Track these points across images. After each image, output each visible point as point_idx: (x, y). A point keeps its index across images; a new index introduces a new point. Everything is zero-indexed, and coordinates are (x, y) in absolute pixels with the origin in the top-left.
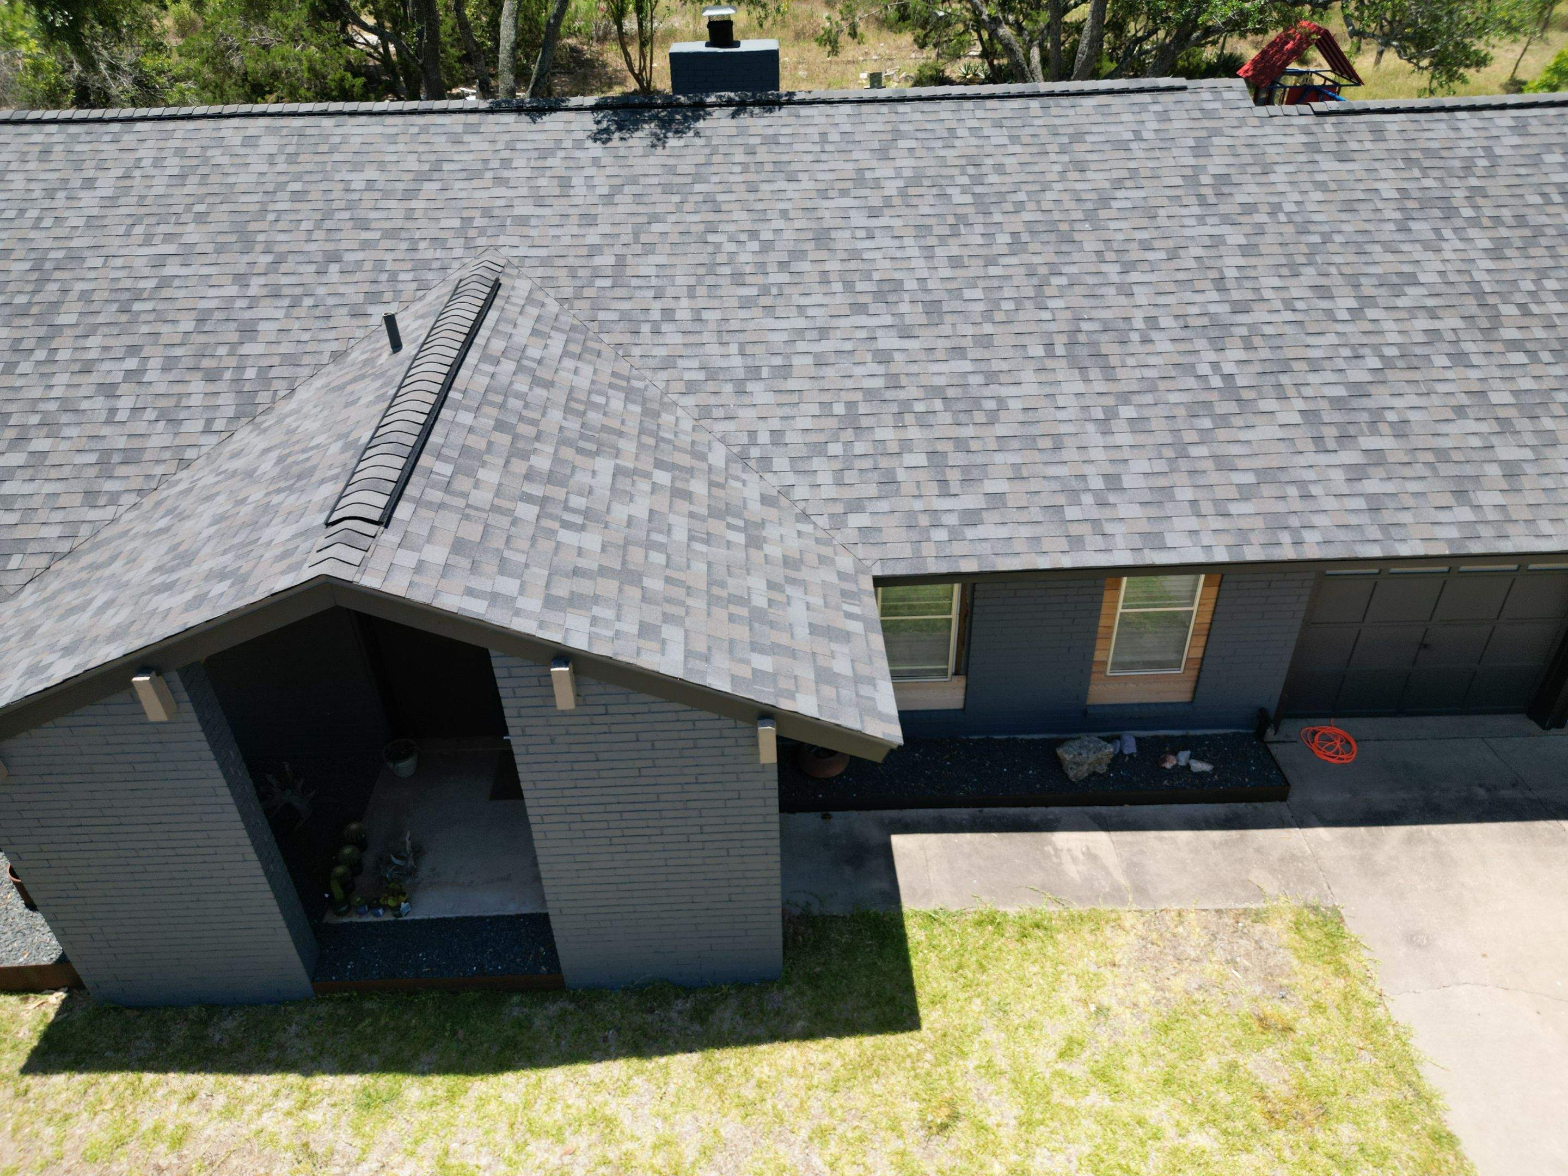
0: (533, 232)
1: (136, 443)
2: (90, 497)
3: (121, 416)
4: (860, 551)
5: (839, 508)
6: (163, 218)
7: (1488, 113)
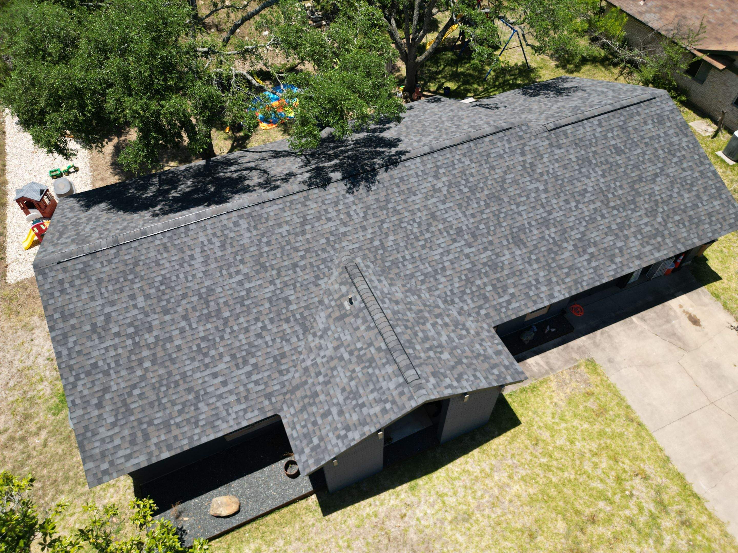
3: (270, 343)
4: (488, 321)
5: (477, 310)
6: (229, 266)
7: (591, 120)
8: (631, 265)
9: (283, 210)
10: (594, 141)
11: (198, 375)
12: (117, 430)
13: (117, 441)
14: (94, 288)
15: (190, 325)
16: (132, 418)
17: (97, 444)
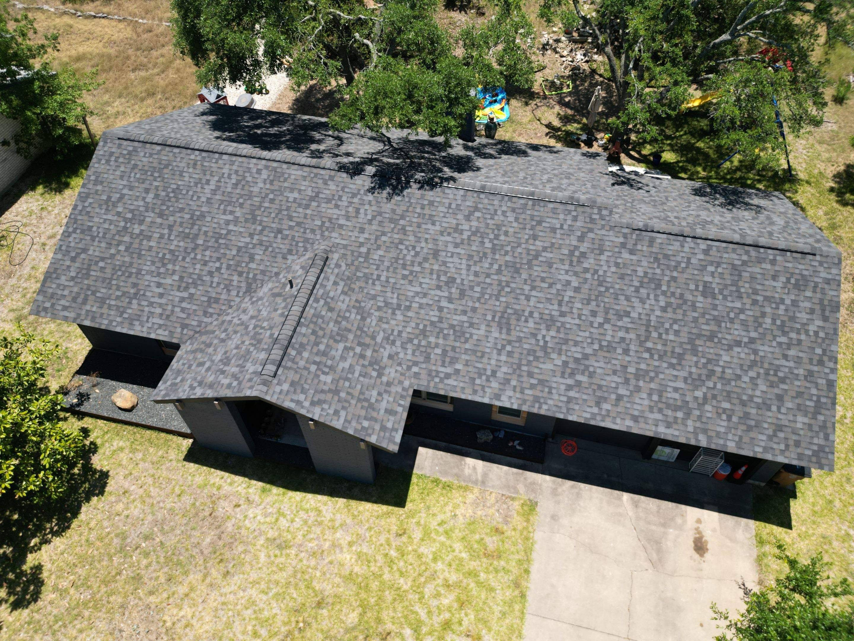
0: (343, 233)
1: (218, 296)
2: (205, 313)
4: (413, 380)
5: (410, 364)
6: (230, 203)
7: (699, 241)
8: (618, 421)
9: (304, 178)
10: (683, 265)
11: (148, 277)
12: (72, 283)
13: (66, 292)
14: (128, 170)
15: (170, 235)
16: (86, 282)
17: (54, 286)
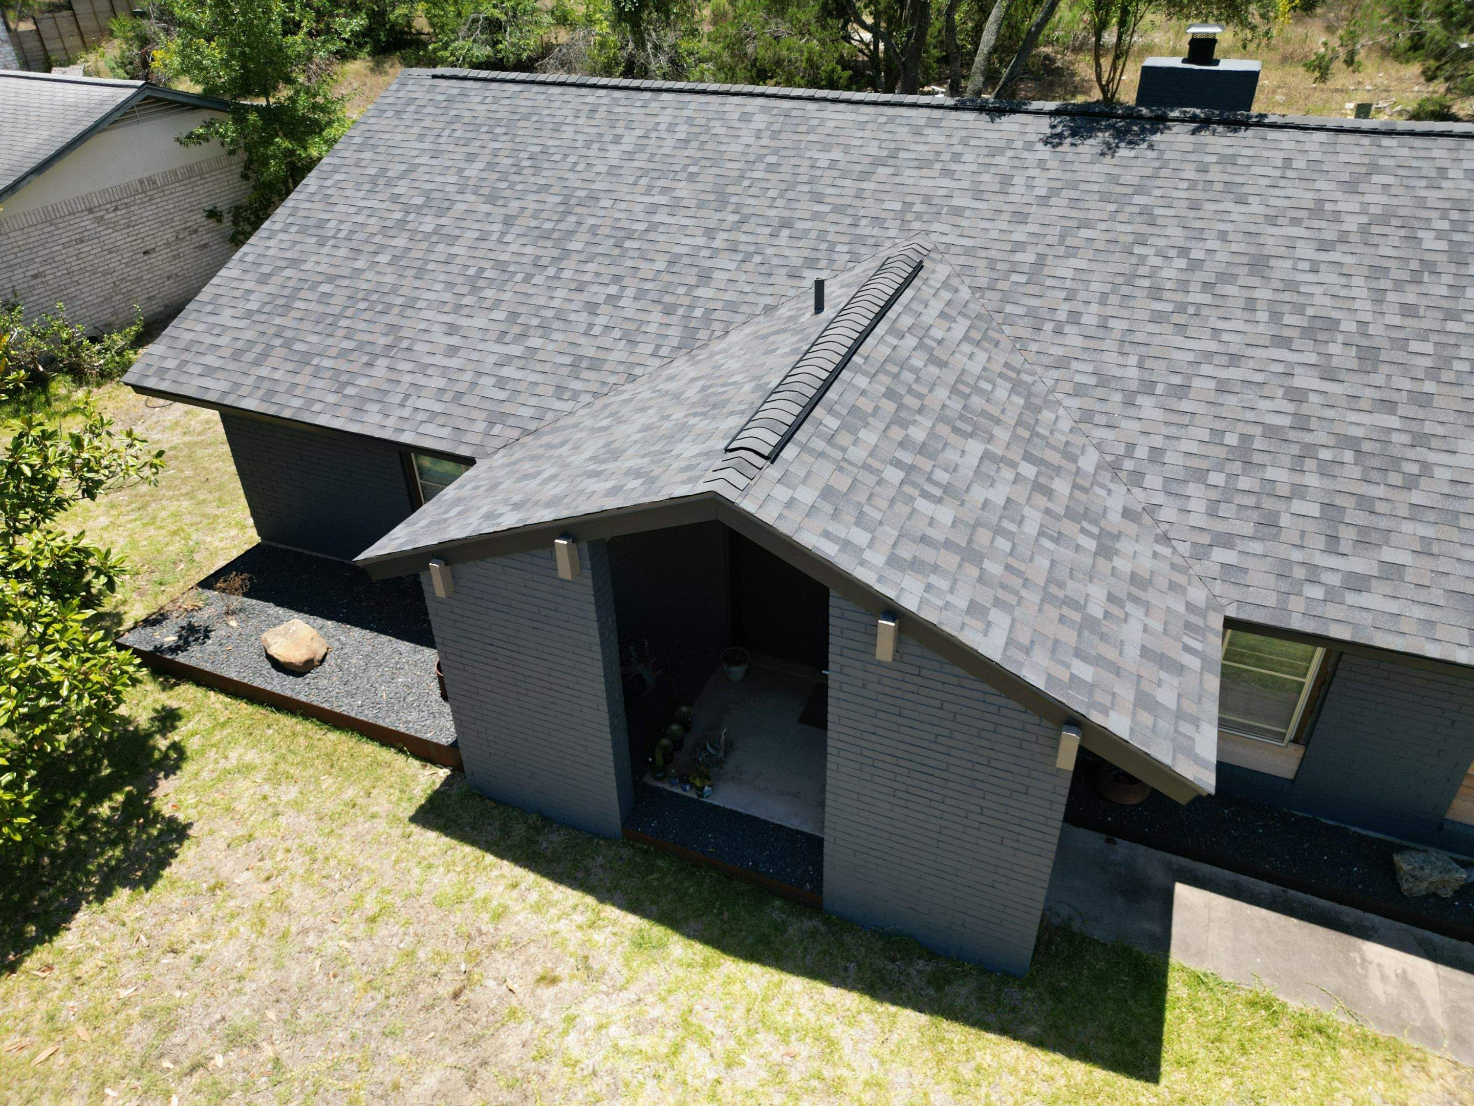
0: (964, 223)
1: (601, 355)
2: (560, 391)
4: (1218, 588)
5: (1206, 539)
6: (663, 174)
11: (430, 314)
12: (242, 324)
13: (223, 340)
14: (439, 126)
15: (503, 235)
16: (278, 321)
17: (200, 327)
